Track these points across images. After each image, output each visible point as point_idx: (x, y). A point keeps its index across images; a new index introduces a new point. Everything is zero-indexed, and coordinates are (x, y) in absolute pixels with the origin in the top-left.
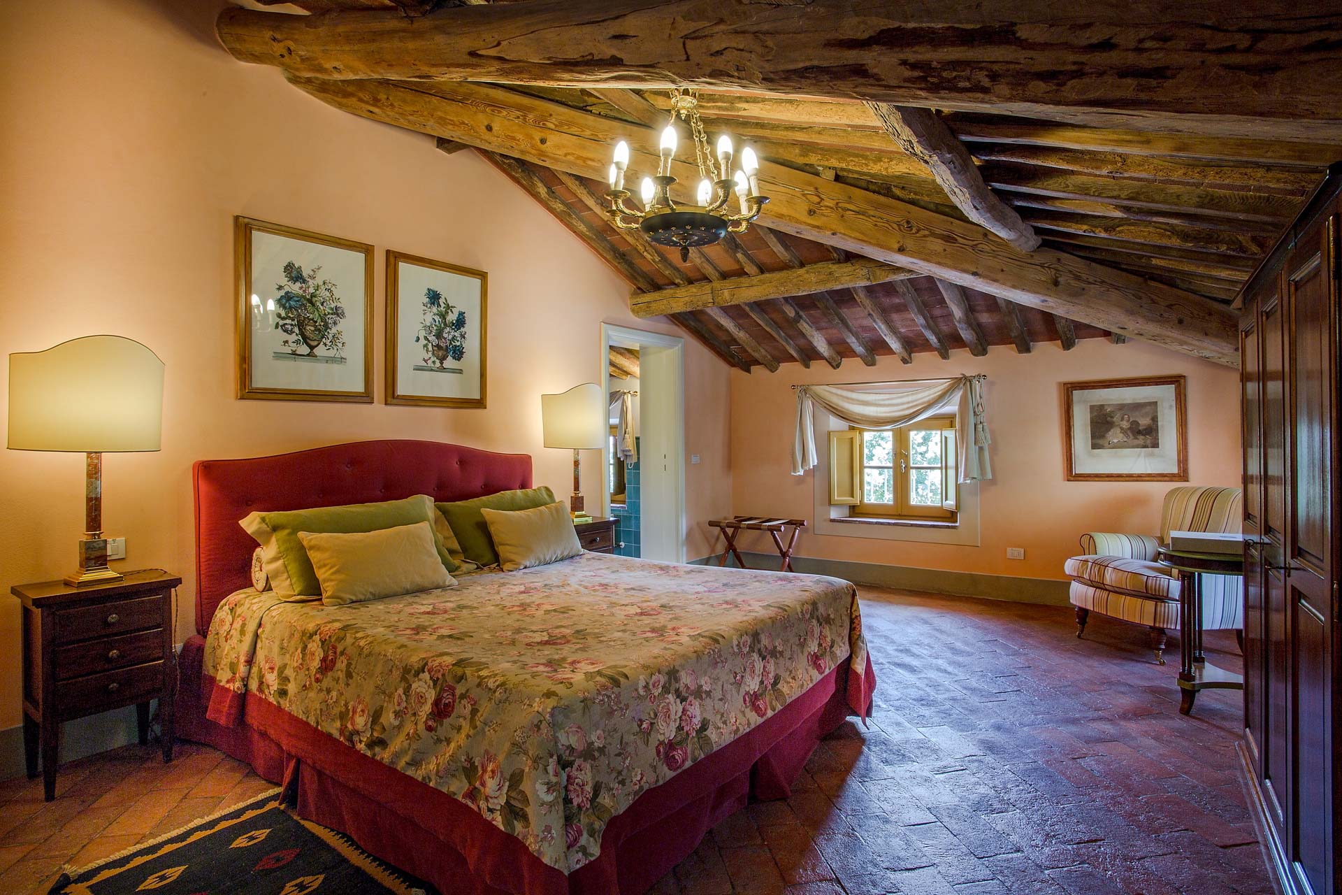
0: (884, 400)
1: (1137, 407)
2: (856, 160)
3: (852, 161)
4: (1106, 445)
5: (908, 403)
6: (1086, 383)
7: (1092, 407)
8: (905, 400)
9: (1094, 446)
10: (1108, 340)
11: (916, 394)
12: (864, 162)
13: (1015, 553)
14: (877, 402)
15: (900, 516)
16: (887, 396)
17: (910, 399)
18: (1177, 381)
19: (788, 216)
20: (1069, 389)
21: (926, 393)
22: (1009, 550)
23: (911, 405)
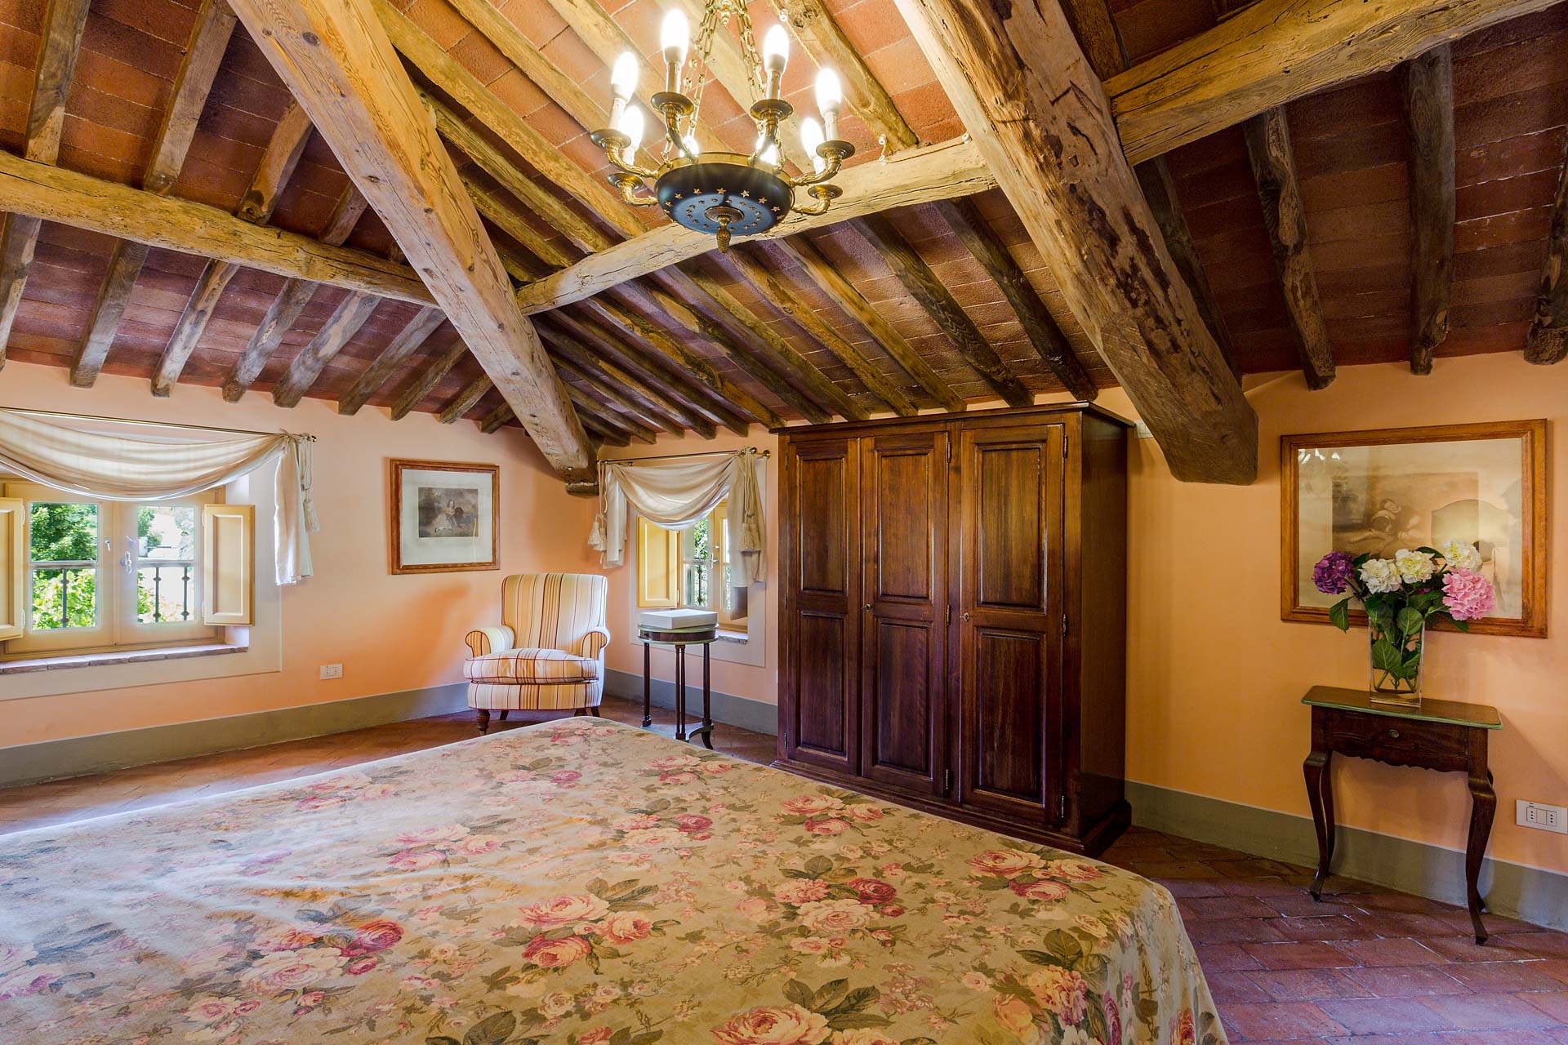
0: (141, 452)
1: (460, 493)
2: (525, 138)
3: (518, 134)
4: (432, 532)
5: (189, 461)
6: (415, 462)
7: (421, 490)
8: (181, 456)
9: (422, 534)
10: (436, 418)
11: (201, 449)
12: (534, 147)
13: (335, 670)
14: (124, 454)
15: (116, 647)
16: (146, 447)
17: (192, 455)
18: (492, 469)
19: (403, 152)
20: (397, 467)
21: (222, 450)
22: (323, 669)
23: (191, 465)
